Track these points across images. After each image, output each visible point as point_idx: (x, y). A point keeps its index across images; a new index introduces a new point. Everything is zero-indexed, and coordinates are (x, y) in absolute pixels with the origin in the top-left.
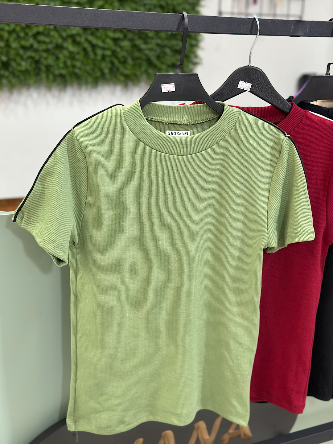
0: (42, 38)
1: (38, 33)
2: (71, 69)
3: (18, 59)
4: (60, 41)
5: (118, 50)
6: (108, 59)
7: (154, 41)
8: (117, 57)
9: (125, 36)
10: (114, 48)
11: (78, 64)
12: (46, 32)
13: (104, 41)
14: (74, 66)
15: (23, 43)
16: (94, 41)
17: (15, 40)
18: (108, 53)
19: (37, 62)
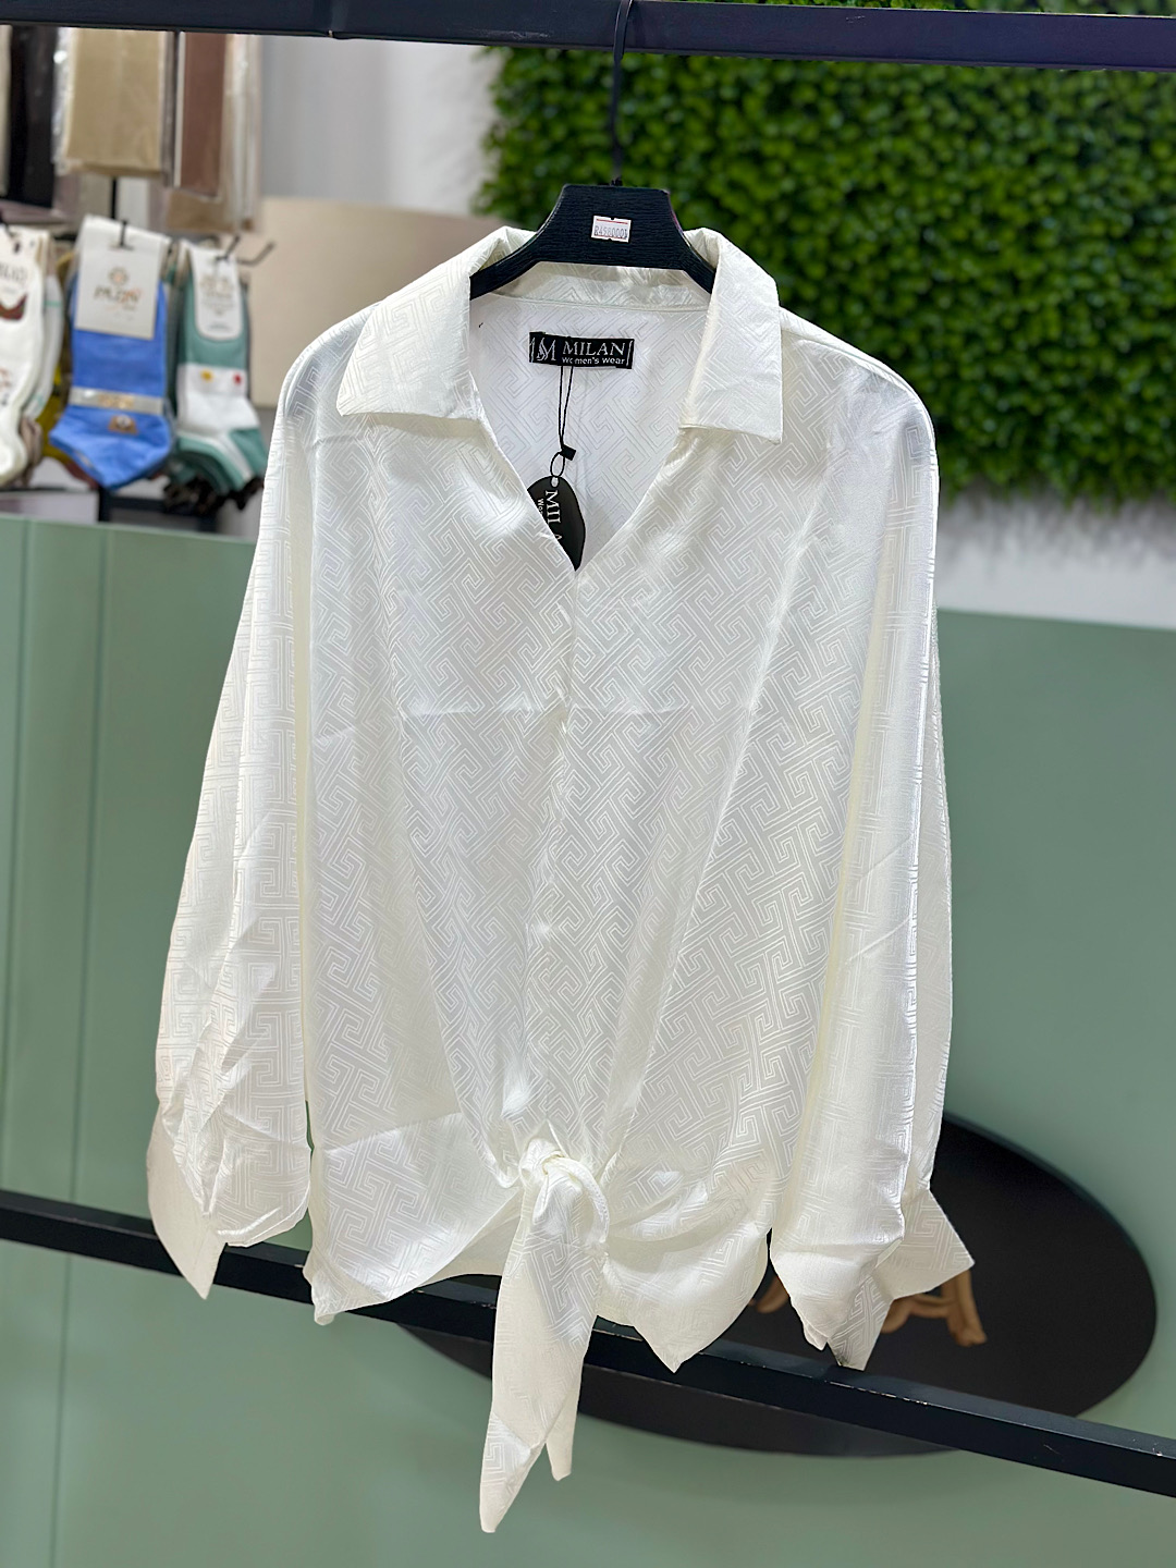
0: (1053, 357)
1: (1047, 344)
2: (1131, 449)
3: (978, 412)
4: (1107, 363)
11: (1154, 436)
12: (1069, 342)
14: (1141, 440)
15: (1001, 370)
17: (976, 360)
19: (1038, 422)
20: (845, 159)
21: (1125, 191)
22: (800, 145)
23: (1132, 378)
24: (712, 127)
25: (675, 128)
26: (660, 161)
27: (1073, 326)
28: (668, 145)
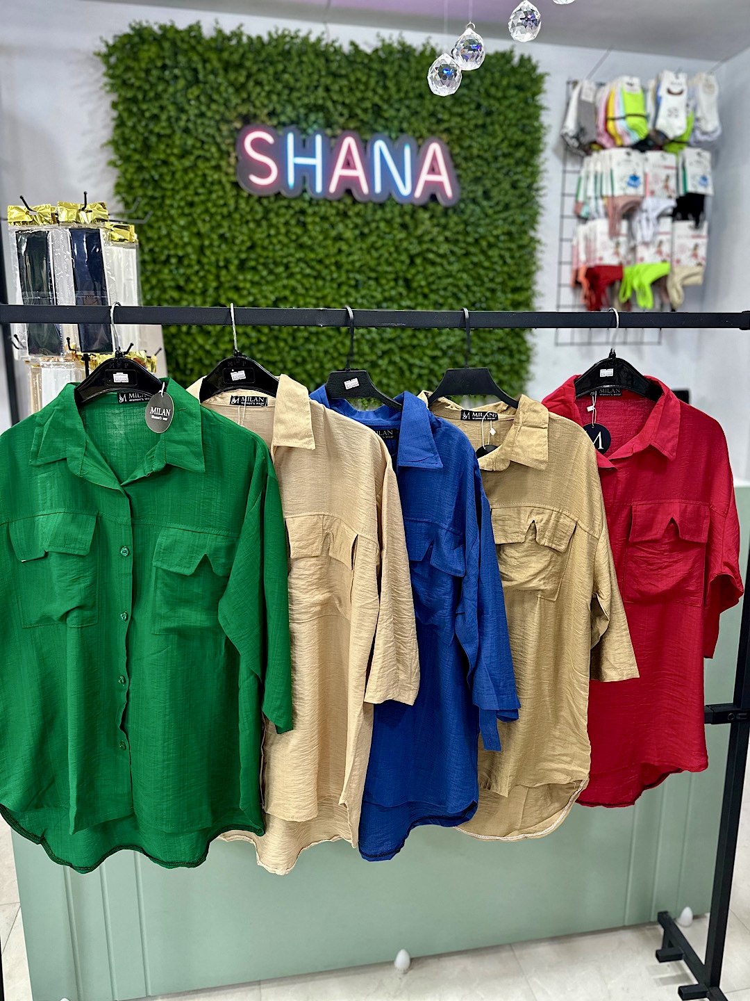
5: (436, 368)
6: (425, 378)
7: (477, 358)
8: (436, 376)
9: (444, 353)
10: (432, 366)
11: (392, 383)
13: (421, 360)
14: (388, 385)
16: (411, 361)
17: (329, 361)
18: (425, 371)
20: (271, 288)
21: (373, 297)
22: (253, 283)
23: (383, 363)
24: (218, 277)
25: (201, 278)
26: (198, 291)
27: (361, 347)
28: (200, 285)
